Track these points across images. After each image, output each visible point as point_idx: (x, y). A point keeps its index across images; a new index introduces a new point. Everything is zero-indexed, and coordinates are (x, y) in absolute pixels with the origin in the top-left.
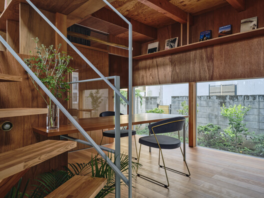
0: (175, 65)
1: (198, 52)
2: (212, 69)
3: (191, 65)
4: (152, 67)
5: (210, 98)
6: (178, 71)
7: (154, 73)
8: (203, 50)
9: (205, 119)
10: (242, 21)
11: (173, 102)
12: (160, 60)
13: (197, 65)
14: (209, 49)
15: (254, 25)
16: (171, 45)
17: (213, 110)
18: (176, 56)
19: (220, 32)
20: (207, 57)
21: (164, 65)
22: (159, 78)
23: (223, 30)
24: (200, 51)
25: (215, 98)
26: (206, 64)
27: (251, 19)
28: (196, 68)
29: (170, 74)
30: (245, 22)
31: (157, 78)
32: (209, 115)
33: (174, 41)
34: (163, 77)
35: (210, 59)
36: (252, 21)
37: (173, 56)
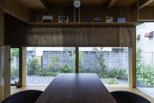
0: (66, 35)
1: (82, 29)
2: (90, 40)
3: (77, 36)
4: (46, 33)
5: (64, 52)
6: (68, 39)
7: (48, 38)
8: (85, 28)
9: (62, 62)
10: (106, 17)
11: (44, 54)
12: (53, 29)
13: (81, 37)
14: (88, 29)
15: (112, 21)
16: (63, 21)
17: (66, 58)
18: (67, 29)
19: (95, 20)
20: (87, 33)
21: (57, 33)
22: (52, 42)
23: (97, 20)
24: (83, 28)
25: (67, 52)
26: (87, 37)
27: (110, 17)
28: (80, 38)
29: (62, 40)
30: (108, 18)
31: (51, 42)
32: (64, 60)
33: (66, 18)
34: (56, 41)
35: (89, 34)
36: (111, 19)
37: (64, 28)
